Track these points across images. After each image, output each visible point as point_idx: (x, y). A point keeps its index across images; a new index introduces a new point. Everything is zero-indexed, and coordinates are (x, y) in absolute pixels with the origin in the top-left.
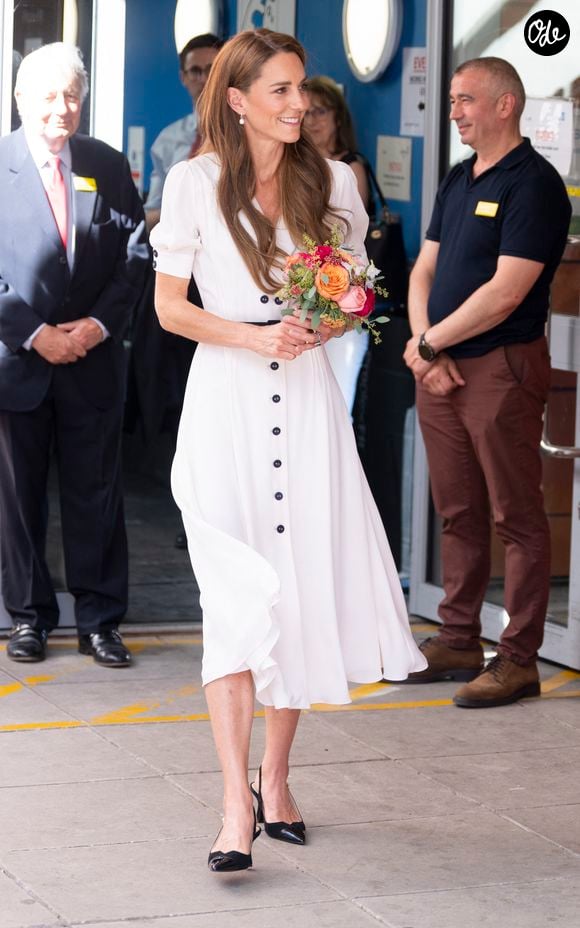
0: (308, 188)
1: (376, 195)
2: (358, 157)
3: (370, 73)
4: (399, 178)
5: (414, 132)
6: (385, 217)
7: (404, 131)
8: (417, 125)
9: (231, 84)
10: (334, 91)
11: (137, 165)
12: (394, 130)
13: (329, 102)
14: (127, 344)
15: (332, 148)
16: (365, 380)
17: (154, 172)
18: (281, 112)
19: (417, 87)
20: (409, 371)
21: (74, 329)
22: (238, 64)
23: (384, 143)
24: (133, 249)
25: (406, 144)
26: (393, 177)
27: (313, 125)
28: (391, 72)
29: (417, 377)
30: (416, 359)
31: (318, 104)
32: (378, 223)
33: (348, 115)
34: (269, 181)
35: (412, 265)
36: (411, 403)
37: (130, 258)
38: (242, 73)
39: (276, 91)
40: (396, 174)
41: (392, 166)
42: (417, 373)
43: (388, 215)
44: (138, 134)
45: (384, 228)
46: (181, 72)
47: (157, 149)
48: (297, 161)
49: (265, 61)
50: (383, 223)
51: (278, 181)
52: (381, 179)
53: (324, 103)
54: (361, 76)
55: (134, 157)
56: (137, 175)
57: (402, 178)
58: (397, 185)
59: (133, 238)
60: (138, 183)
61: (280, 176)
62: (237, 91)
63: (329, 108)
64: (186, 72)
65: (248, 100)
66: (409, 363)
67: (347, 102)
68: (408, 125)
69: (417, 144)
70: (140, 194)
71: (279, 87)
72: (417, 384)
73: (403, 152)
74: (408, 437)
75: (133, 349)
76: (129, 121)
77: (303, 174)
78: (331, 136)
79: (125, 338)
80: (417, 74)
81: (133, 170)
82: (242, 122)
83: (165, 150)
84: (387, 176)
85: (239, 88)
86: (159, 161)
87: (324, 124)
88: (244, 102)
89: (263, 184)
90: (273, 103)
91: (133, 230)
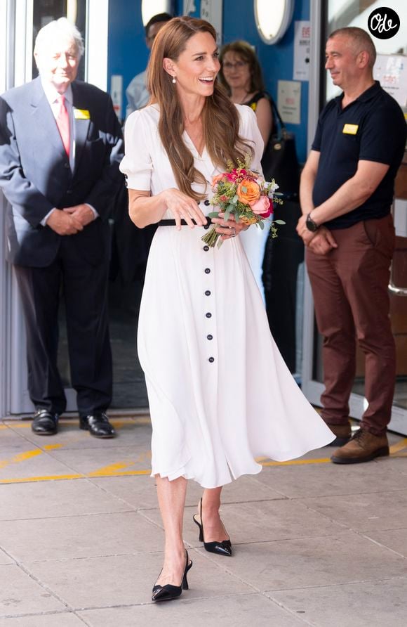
0: (223, 125)
1: (278, 120)
2: (266, 95)
3: (273, 38)
4: (292, 109)
5: (302, 77)
6: (284, 135)
7: (296, 77)
8: (304, 73)
9: (166, 56)
10: (249, 51)
11: (117, 101)
12: (289, 77)
13: (246, 58)
14: (111, 222)
15: (248, 89)
16: (271, 245)
17: (129, 105)
18: (201, 74)
19: (304, 48)
20: (300, 238)
21: (74, 211)
22: (170, 41)
23: (282, 85)
24: (114, 157)
25: (297, 86)
26: (288, 108)
27: (235, 73)
28: (287, 38)
29: (305, 242)
30: (305, 231)
31: (238, 59)
32: (279, 139)
33: (258, 67)
34: (196, 121)
35: (302, 167)
36: (302, 260)
37: (112, 164)
38: (173, 48)
39: (196, 59)
40: (291, 106)
41: (288, 100)
42: (306, 240)
43: (285, 134)
44: (117, 81)
45: (283, 143)
46: (146, 39)
47: (131, 90)
48: (214, 107)
49: (187, 39)
50: (282, 139)
51: (202, 121)
52: (280, 110)
53: (242, 59)
54: (267, 40)
55: (115, 96)
56: (117, 108)
57: (294, 109)
58: (291, 113)
59: (115, 150)
60: (118, 113)
61: (204, 118)
62: (170, 60)
63: (246, 62)
64: (150, 39)
65: (178, 66)
66: (300, 233)
67: (258, 57)
68: (298, 73)
69: (305, 86)
70: (120, 120)
71: (199, 56)
72: (306, 247)
73: (295, 91)
74: (300, 283)
75: (114, 225)
76: (112, 71)
77: (219, 115)
78: (247, 81)
79: (110, 217)
80: (305, 39)
81: (114, 104)
82: (174, 81)
83: (136, 91)
84: (284, 108)
85: (171, 58)
86: (132, 98)
87: (242, 73)
88: (175, 67)
89: (191, 123)
90: (195, 67)
91: (114, 145)
